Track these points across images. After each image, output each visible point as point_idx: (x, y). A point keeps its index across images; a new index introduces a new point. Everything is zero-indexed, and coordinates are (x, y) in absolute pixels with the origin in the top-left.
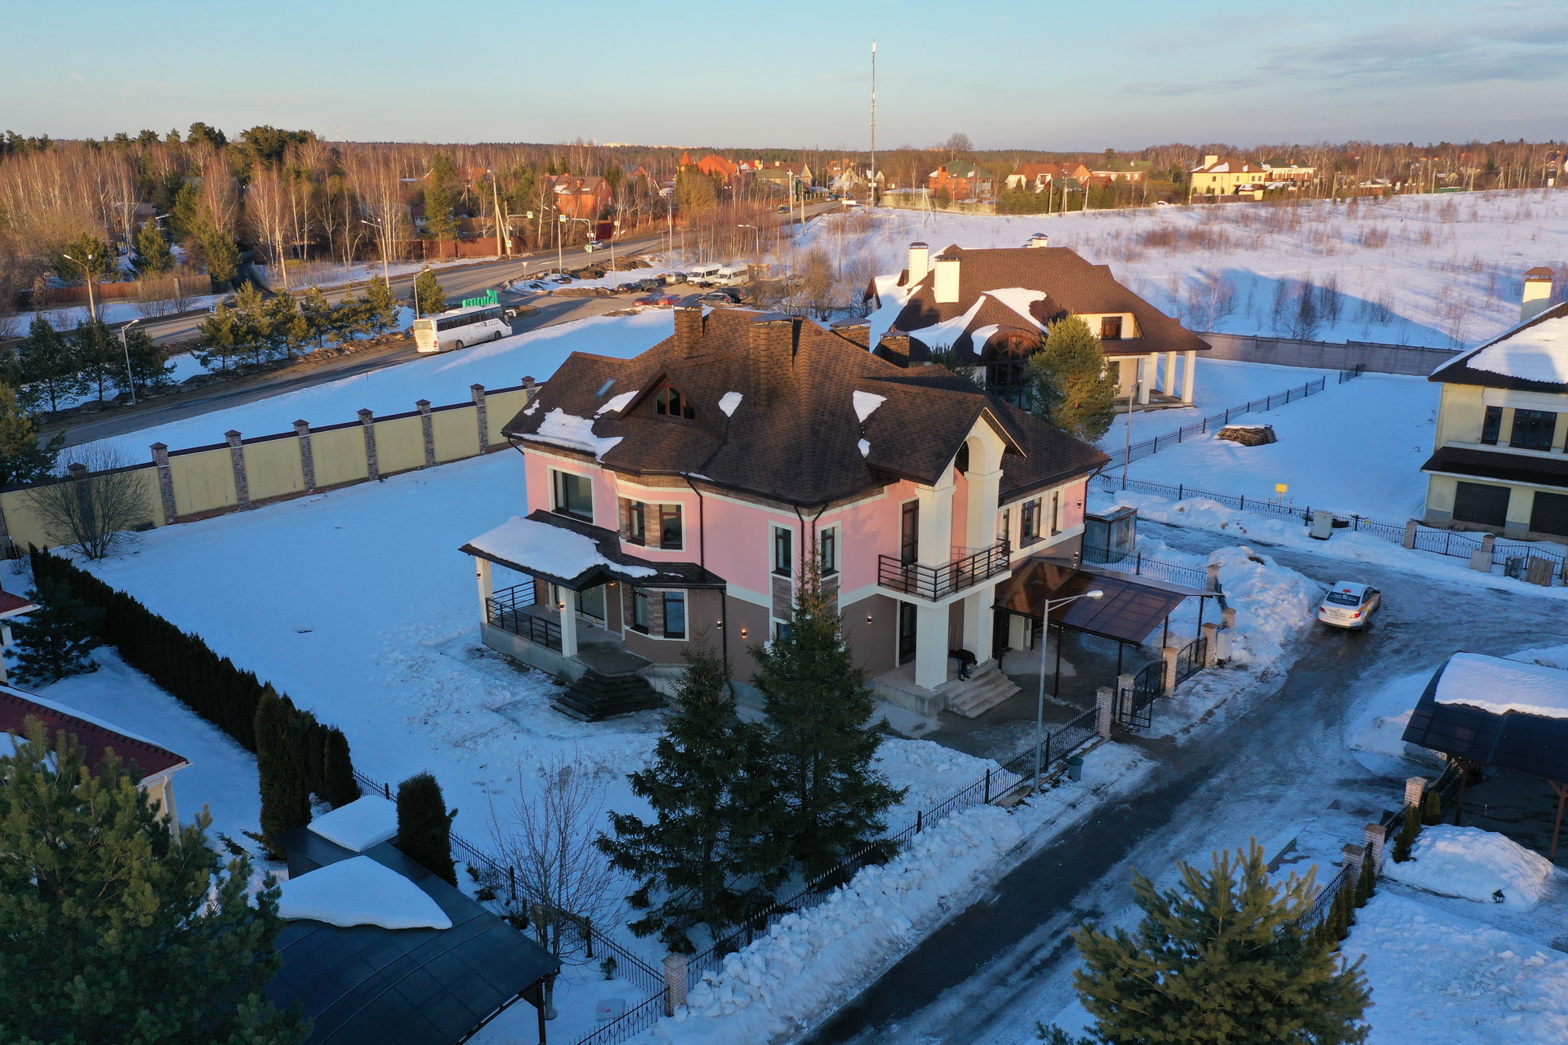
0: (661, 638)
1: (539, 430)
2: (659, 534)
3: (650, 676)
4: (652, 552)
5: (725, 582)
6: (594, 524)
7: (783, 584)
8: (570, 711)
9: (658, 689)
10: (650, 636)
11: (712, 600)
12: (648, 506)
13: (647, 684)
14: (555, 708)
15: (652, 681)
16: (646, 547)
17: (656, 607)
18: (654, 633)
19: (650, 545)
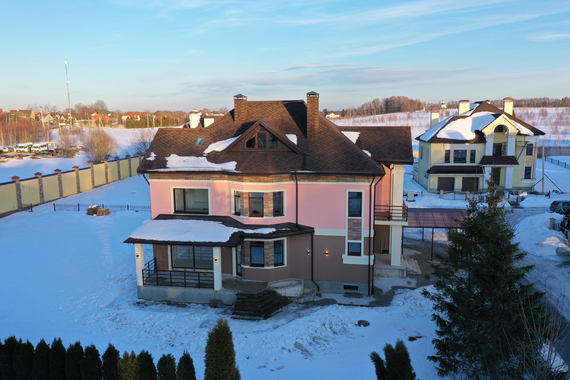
0: (273, 267)
1: (167, 166)
2: (272, 209)
3: (277, 288)
4: (269, 219)
5: (313, 228)
6: (210, 214)
7: (355, 221)
8: (246, 317)
9: (283, 295)
10: (265, 268)
11: (305, 240)
12: (267, 194)
13: (275, 293)
14: (235, 318)
15: (279, 291)
16: (265, 218)
17: (270, 250)
18: (269, 265)
19: (267, 215)
